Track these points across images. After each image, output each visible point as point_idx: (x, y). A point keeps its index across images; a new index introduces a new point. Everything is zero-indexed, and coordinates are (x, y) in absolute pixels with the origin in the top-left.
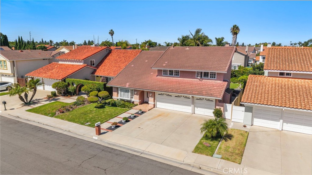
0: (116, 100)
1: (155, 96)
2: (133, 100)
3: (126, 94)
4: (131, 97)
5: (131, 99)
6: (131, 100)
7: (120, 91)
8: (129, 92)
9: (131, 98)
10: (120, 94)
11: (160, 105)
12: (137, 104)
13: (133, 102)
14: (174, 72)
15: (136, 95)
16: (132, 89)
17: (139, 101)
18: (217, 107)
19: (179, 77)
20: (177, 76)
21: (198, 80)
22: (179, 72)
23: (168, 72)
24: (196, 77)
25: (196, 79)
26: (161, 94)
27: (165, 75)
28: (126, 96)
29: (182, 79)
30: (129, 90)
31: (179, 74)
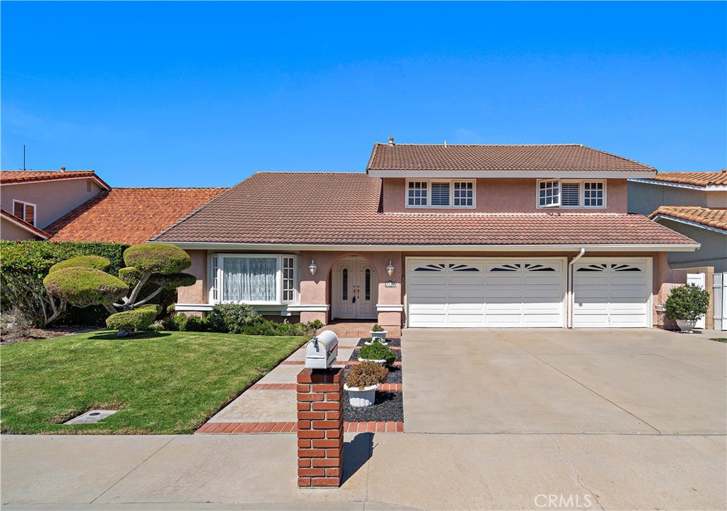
0: (200, 315)
1: (403, 276)
2: (295, 304)
3: (260, 279)
4: (285, 293)
5: (285, 302)
6: (286, 306)
7: (226, 270)
8: (272, 271)
9: (285, 298)
10: (226, 284)
11: (423, 316)
12: (318, 322)
13: (295, 318)
14: (452, 190)
15: (312, 280)
16: (289, 257)
17: (325, 309)
18: (664, 285)
19: (474, 211)
20: (467, 207)
21: (545, 214)
22: (474, 190)
23: (429, 190)
24: (538, 206)
25: (538, 211)
26: (432, 268)
27: (414, 206)
28: (260, 289)
29: (485, 214)
30: (276, 259)
31: (474, 198)
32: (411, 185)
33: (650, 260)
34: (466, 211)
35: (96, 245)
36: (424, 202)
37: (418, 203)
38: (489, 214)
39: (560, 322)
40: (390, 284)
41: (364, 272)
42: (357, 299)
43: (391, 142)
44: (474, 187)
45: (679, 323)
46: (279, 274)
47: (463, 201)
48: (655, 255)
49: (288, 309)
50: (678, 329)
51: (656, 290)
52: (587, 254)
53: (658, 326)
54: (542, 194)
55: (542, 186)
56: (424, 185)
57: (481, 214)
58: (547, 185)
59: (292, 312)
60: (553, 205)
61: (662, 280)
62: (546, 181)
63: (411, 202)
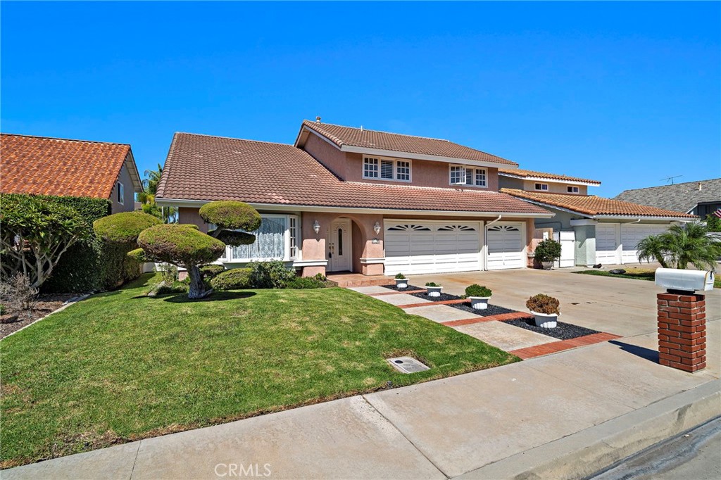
2: (299, 259)
3: (268, 237)
4: (291, 250)
5: (291, 259)
6: (292, 262)
8: (281, 230)
9: (291, 255)
12: (319, 275)
13: (299, 272)
14: (395, 167)
15: (314, 238)
16: (293, 217)
17: (326, 264)
18: (533, 240)
19: (411, 184)
20: (405, 181)
21: (454, 189)
22: (410, 168)
23: (379, 165)
24: (450, 184)
25: (450, 187)
26: (399, 229)
27: (369, 178)
28: (269, 247)
29: (418, 187)
30: (284, 219)
31: (410, 175)
32: (366, 160)
33: (524, 224)
34: (405, 184)
35: (74, 199)
36: (376, 176)
37: (371, 176)
38: (421, 188)
39: (478, 266)
40: (375, 241)
41: (338, 231)
42: (332, 255)
43: (318, 121)
44: (410, 165)
45: (544, 264)
46: (287, 233)
47: (403, 177)
48: (527, 220)
49: (294, 265)
50: (541, 268)
51: (529, 243)
52: (503, 219)
53: (529, 267)
54: (453, 175)
55: (453, 168)
56: (376, 161)
57: (415, 187)
58: (456, 168)
59: (296, 267)
60: (460, 183)
61: (532, 237)
62: (455, 166)
63: (366, 175)
